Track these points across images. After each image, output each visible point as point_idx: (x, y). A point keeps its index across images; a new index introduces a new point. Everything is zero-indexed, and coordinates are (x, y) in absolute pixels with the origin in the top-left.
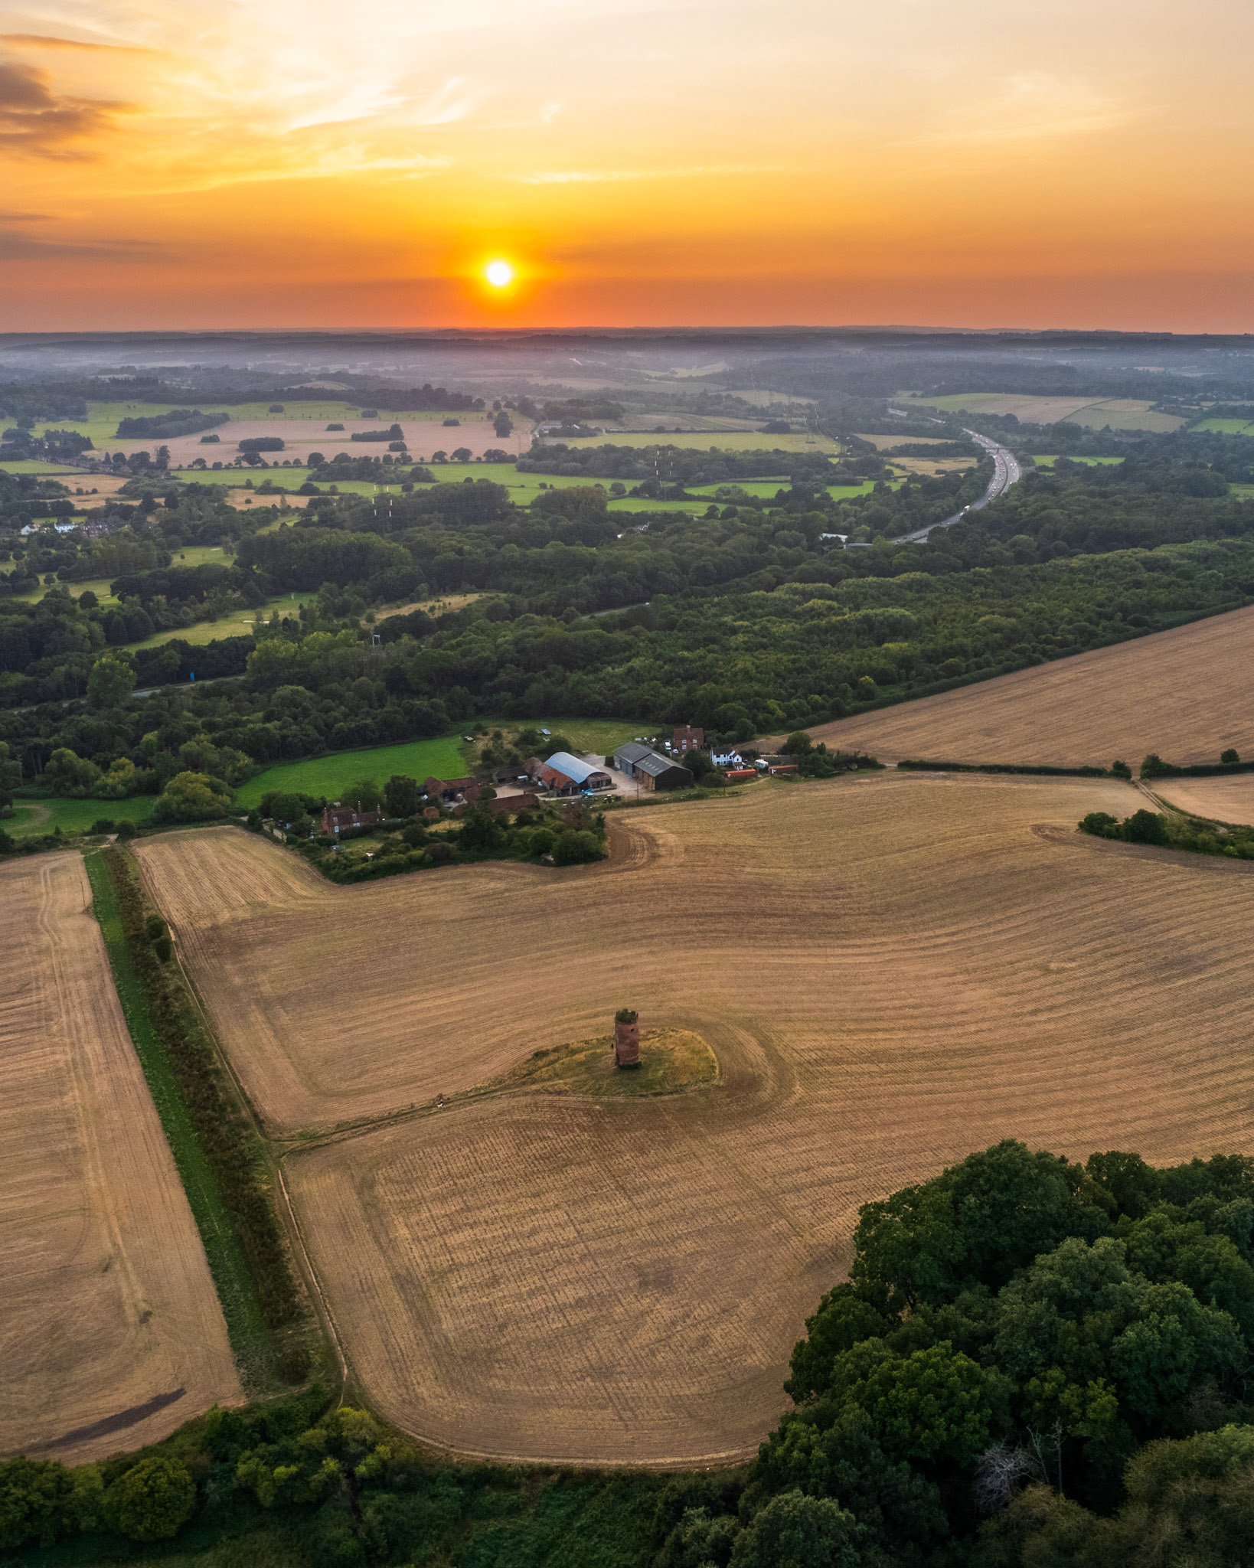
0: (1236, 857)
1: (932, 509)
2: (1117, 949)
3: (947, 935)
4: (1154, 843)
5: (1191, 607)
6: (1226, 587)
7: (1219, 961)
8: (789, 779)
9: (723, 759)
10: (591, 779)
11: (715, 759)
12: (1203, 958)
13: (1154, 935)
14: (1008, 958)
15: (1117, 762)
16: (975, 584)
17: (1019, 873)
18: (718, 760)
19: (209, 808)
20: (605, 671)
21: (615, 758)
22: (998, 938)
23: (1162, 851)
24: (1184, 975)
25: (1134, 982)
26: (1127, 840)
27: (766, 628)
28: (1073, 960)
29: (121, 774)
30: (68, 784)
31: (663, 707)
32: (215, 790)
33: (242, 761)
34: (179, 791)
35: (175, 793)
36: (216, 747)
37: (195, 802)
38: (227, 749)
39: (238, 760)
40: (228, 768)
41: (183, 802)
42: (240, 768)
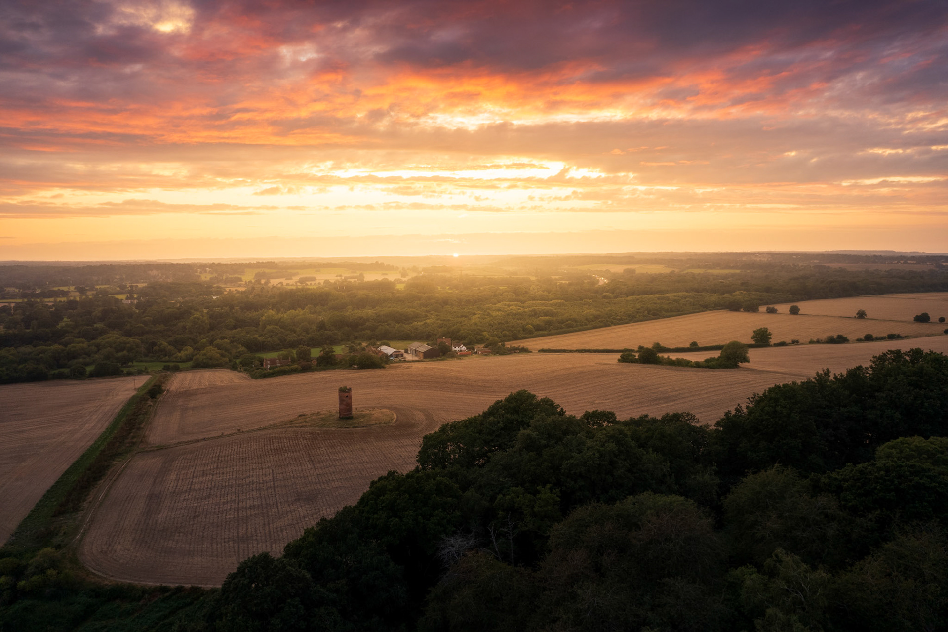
0: (695, 367)
1: (570, 289)
2: (631, 395)
3: (544, 393)
4: (654, 364)
5: (679, 311)
6: (694, 305)
7: (685, 397)
8: (486, 355)
9: (457, 349)
10: (394, 353)
11: (453, 349)
12: (676, 397)
13: (651, 390)
14: (575, 399)
15: (640, 346)
16: (584, 305)
17: (585, 372)
18: (455, 349)
19: (217, 362)
20: (413, 324)
21: (409, 349)
22: (570, 394)
23: (659, 366)
24: (665, 403)
25: (639, 406)
26: (641, 363)
27: (489, 313)
28: (608, 399)
29: (186, 352)
30: (162, 356)
31: (436, 335)
32: (223, 356)
33: (241, 349)
34: (205, 355)
35: (203, 355)
36: (230, 343)
37: (211, 359)
38: (235, 344)
39: (239, 348)
40: (234, 351)
41: (205, 359)
42: (239, 352)
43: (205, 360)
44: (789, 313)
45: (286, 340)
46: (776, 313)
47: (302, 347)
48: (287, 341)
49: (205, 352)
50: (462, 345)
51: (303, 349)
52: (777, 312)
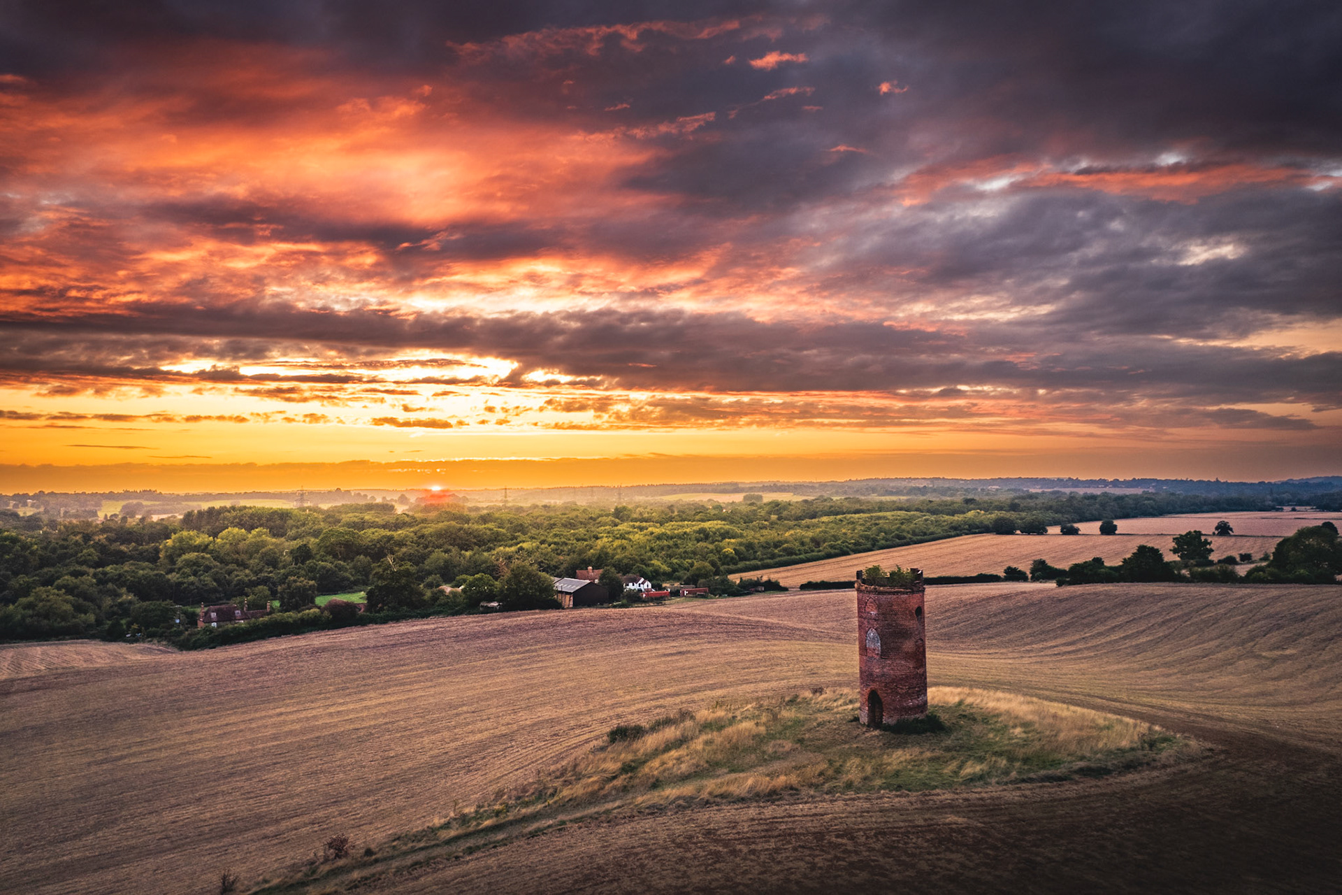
9: (632, 587)
11: (627, 587)
19: (63, 624)
32: (79, 609)
33: (124, 597)
34: (30, 606)
35: (24, 608)
36: (97, 584)
37: (46, 616)
38: (110, 586)
39: (120, 595)
40: (108, 601)
41: (31, 616)
42: (121, 604)
43: (28, 620)
44: (1100, 533)
45: (229, 583)
46: (1078, 534)
47: (295, 581)
48: (235, 582)
49: (31, 599)
50: (642, 579)
51: (298, 584)
52: (1080, 532)
